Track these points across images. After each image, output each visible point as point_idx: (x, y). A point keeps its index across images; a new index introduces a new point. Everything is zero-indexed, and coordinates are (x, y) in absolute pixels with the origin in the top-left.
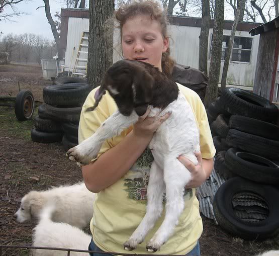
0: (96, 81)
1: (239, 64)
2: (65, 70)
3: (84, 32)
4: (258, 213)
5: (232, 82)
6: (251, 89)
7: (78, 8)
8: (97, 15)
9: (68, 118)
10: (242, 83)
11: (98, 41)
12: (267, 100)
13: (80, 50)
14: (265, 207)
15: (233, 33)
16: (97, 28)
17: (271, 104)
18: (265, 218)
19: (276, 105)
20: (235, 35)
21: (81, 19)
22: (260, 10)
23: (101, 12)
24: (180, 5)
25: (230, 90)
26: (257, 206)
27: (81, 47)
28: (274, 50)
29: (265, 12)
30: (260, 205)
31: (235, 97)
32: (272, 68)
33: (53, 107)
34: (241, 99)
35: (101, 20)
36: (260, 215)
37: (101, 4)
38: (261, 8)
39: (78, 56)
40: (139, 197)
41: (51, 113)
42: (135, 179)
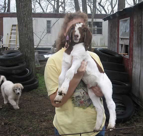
0: (26, 51)
1: (97, 36)
2: (4, 46)
3: (13, 25)
4: (120, 109)
5: (94, 45)
6: (107, 48)
7: (6, 12)
8: (23, 16)
9: (13, 72)
10: (99, 45)
11: (25, 30)
12: (116, 53)
13: (11, 35)
14: (123, 106)
15: (93, 20)
16: (24, 23)
17: (119, 54)
18: (124, 111)
19: (121, 55)
20: (94, 21)
21: (10, 18)
22: (103, 7)
23: (25, 14)
24: (62, 7)
25: (97, 49)
26: (120, 105)
27: (11, 33)
28: (117, 28)
29: (106, 8)
30: (121, 105)
31: (101, 53)
32: (117, 37)
33: (4, 67)
34: (104, 54)
35: (25, 18)
36: (122, 110)
37: (25, 10)
38: (104, 6)
39: (10, 38)
40: (79, 105)
41: (3, 70)
42: (76, 97)
